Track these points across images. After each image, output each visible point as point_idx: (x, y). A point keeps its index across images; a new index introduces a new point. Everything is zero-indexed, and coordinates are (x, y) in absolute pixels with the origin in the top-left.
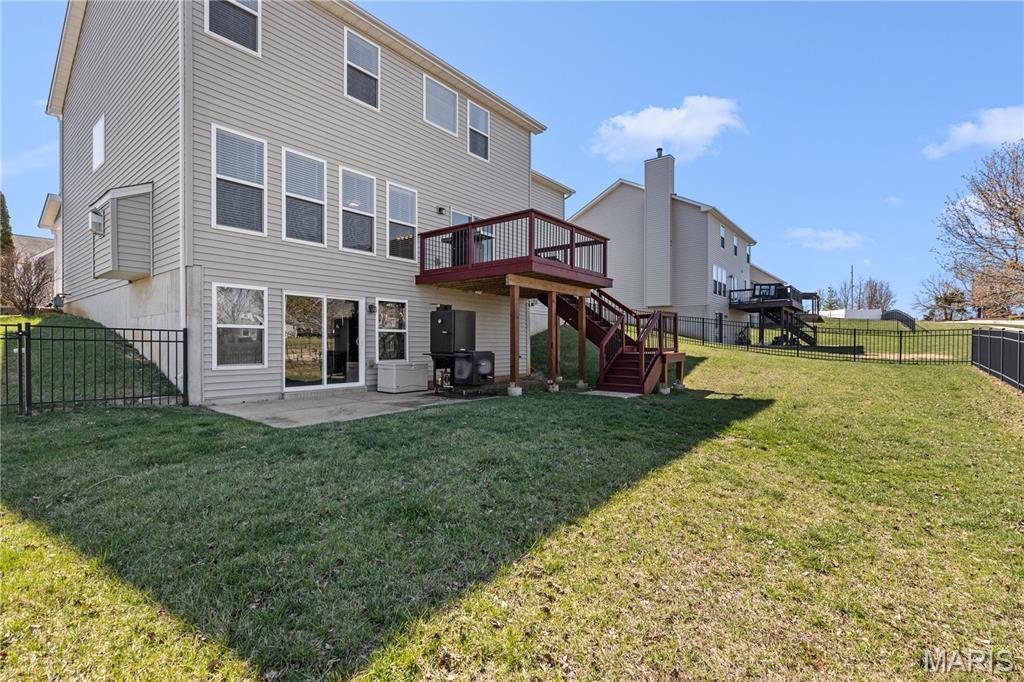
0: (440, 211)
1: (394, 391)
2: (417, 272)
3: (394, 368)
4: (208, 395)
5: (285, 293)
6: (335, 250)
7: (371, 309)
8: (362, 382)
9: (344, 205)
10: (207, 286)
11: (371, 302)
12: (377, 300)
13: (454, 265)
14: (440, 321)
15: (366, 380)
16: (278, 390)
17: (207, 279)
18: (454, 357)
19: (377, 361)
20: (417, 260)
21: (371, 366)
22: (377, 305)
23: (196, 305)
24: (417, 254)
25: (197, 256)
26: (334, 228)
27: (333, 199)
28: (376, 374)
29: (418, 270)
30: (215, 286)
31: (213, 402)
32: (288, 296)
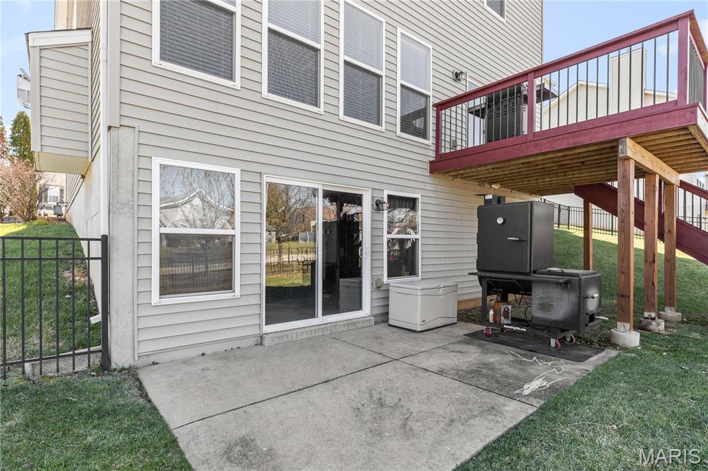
0: (457, 76)
1: (419, 329)
2: (432, 155)
3: (419, 293)
4: (144, 349)
5: (266, 179)
6: (334, 119)
7: (378, 205)
8: (366, 310)
9: (345, 54)
10: (143, 163)
11: (378, 196)
12: (386, 193)
13: (489, 140)
14: (500, 221)
15: (372, 307)
16: (256, 331)
17: (144, 151)
18: (530, 282)
19: (385, 279)
20: (431, 141)
21: (378, 286)
22: (386, 200)
23: (124, 196)
24: (431, 133)
25: (127, 111)
26: (333, 86)
27: (332, 43)
28: (388, 298)
29: (433, 154)
30: (156, 162)
31: (152, 359)
32: (270, 184)
